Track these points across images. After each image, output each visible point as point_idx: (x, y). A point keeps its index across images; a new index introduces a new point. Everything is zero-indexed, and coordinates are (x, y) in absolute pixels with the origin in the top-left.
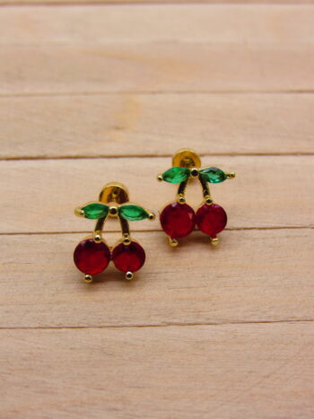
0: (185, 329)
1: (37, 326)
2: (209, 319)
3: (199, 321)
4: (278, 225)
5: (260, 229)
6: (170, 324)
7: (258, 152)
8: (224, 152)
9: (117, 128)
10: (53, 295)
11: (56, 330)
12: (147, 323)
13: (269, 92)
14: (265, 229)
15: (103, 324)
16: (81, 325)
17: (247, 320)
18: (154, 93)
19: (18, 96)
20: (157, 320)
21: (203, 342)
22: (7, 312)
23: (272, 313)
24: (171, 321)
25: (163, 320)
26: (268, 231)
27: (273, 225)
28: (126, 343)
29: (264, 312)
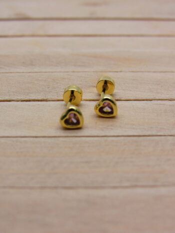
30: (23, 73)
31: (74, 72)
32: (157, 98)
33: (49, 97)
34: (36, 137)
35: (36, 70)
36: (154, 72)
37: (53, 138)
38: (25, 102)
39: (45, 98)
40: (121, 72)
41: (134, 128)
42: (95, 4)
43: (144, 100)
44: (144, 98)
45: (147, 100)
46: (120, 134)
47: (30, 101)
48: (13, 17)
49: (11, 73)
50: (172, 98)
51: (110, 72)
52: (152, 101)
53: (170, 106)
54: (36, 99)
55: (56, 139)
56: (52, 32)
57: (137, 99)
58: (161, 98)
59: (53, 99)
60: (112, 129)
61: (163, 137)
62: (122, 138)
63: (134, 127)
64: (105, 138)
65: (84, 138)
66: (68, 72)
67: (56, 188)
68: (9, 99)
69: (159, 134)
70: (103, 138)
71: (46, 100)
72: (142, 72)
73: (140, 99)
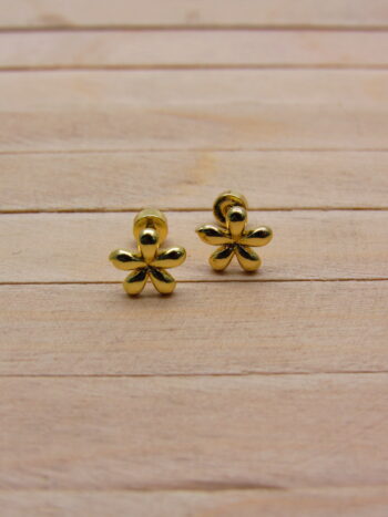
0: (272, 378)
1: (92, 373)
2: (297, 368)
3: (288, 369)
4: (379, 277)
5: (358, 280)
6: (251, 373)
7: (354, 206)
8: (315, 205)
9: (189, 183)
10: (112, 343)
11: (114, 379)
12: (224, 371)
13: (368, 150)
14: (364, 280)
15: (170, 373)
16: (145, 373)
17: (345, 369)
18: (232, 150)
19: (71, 152)
20: (237, 370)
21: (291, 391)
22: (56, 359)
23: (375, 363)
24: (253, 369)
25: (243, 368)
26: (369, 283)
27: (374, 276)
28: (198, 391)
29: (365, 362)
30: (59, 152)
31: (152, 150)
32: (301, 205)
33: (108, 204)
34: (85, 283)
35: (84, 146)
36: (302, 150)
39: (100, 207)
40: (240, 149)
43: (277, 210)
44: (278, 206)
45: (282, 210)
47: (73, 211)
48: (36, 23)
49: (37, 152)
50: (329, 205)
51: (220, 150)
52: (291, 213)
53: (324, 221)
54: (85, 207)
57: (264, 206)
58: (308, 205)
59: (115, 208)
61: (303, 283)
66: (141, 151)
67: (118, 375)
68: (35, 209)
69: (298, 277)
72: (279, 150)
73: (270, 207)
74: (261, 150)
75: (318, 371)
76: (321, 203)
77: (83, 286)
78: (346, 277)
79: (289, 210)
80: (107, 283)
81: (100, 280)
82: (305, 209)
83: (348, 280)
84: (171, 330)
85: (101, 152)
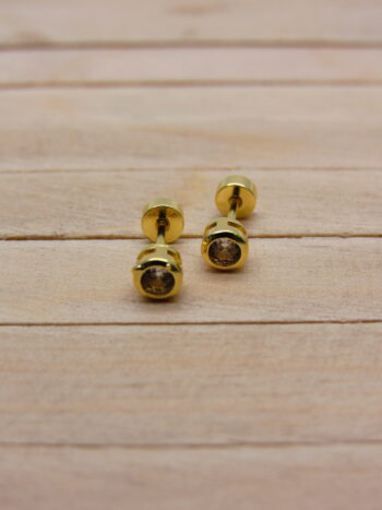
30: (19, 172)
31: (131, 170)
32: (313, 231)
33: (69, 230)
34: (29, 325)
35: (48, 165)
36: (315, 169)
37: (66, 328)
38: (13, 242)
39: (59, 233)
40: (238, 168)
41: (251, 305)
42: (198, 11)
43: (282, 237)
44: (284, 232)
45: (289, 236)
46: (219, 320)
47: (25, 239)
50: (348, 231)
51: (214, 169)
53: (341, 250)
54: (40, 234)
55: (73, 328)
56: (95, 76)
57: (267, 233)
58: (321, 232)
59: (77, 235)
60: (201, 306)
61: (315, 326)
62: (223, 327)
63: (252, 301)
64: (184, 328)
65: (135, 328)
66: (117, 170)
67: (60, 445)
69: (309, 318)
70: (178, 327)
71: (62, 238)
72: (287, 169)
73: (274, 233)
74: (264, 169)
75: (334, 441)
76: (338, 228)
77: (26, 328)
78: (372, 318)
79: (299, 237)
80: (58, 325)
81: (50, 321)
82: (318, 236)
83: (374, 321)
84: (135, 386)
85: (68, 171)
